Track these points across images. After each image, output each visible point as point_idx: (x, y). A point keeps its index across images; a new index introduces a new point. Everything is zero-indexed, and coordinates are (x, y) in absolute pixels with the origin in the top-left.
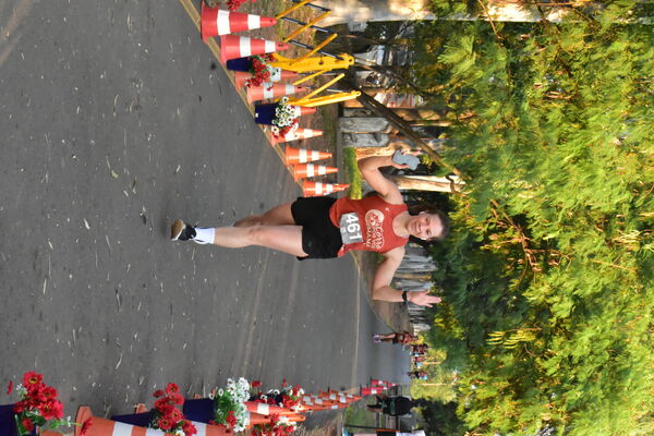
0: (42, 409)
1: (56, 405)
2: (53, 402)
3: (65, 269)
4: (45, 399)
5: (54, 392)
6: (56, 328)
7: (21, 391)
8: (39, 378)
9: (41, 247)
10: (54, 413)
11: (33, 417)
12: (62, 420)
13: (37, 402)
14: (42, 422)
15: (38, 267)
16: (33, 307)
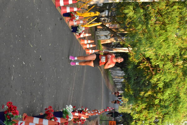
0: (12, 112)
1: (17, 111)
2: (16, 110)
3: (18, 73)
4: (13, 110)
5: (16, 107)
6: (16, 90)
7: (6, 107)
8: (11, 103)
9: (11, 66)
10: (16, 113)
11: (10, 115)
12: (18, 116)
13: (11, 110)
14: (13, 116)
15: (10, 72)
16: (9, 84)
